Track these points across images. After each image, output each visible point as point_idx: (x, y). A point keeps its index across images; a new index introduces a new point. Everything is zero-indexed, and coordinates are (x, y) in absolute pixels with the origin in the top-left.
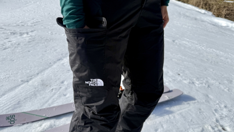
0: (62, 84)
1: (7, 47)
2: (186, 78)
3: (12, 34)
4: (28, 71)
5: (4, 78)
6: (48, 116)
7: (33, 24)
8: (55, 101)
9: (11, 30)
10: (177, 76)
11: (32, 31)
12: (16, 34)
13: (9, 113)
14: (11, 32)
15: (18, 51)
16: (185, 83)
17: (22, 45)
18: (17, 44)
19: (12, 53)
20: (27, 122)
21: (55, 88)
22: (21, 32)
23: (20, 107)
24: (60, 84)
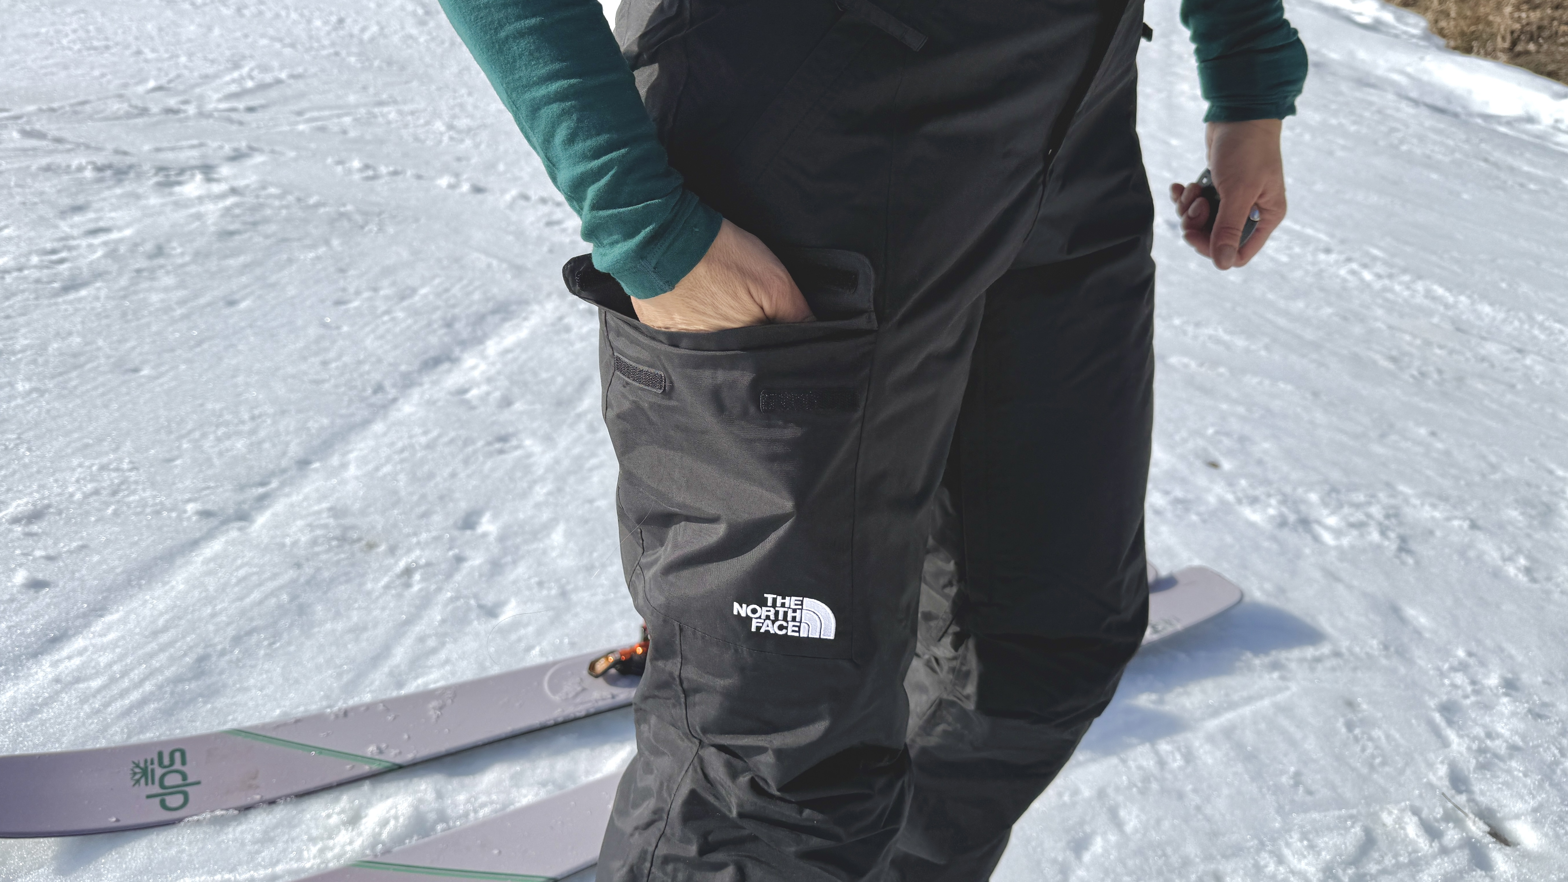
0: (468, 533)
1: (86, 272)
2: (1259, 491)
3: (108, 173)
4: (240, 445)
5: (86, 496)
6: (393, 756)
7: (241, 105)
8: (434, 651)
9: (99, 149)
10: (1202, 479)
11: (237, 157)
12: (132, 175)
13: (149, 736)
14: (100, 160)
15: (155, 298)
16: (1252, 525)
17: (182, 254)
18: (149, 246)
19: (124, 314)
20: (269, 796)
21: (423, 561)
22: (168, 157)
23: (212, 693)
24: (456, 533)
